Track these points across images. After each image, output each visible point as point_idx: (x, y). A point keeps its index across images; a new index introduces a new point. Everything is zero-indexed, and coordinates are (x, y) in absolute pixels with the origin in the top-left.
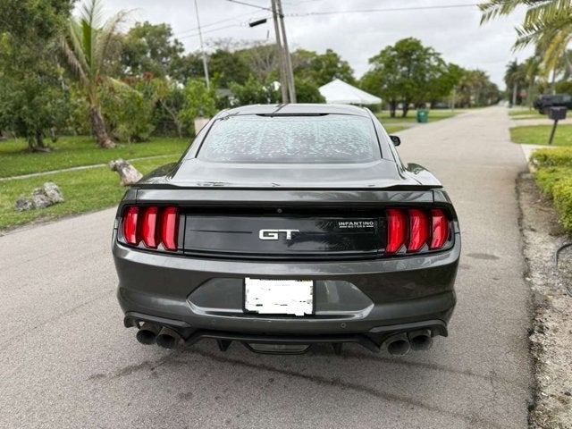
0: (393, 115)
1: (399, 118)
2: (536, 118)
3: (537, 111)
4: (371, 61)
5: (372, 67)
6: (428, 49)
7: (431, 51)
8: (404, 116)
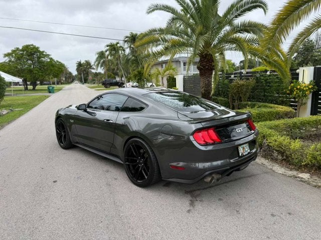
0: (26, 89)
1: (30, 90)
2: (104, 90)
3: (103, 86)
4: (6, 55)
5: (7, 59)
6: (43, 52)
7: (44, 53)
8: (34, 89)
